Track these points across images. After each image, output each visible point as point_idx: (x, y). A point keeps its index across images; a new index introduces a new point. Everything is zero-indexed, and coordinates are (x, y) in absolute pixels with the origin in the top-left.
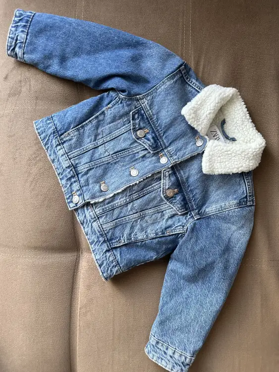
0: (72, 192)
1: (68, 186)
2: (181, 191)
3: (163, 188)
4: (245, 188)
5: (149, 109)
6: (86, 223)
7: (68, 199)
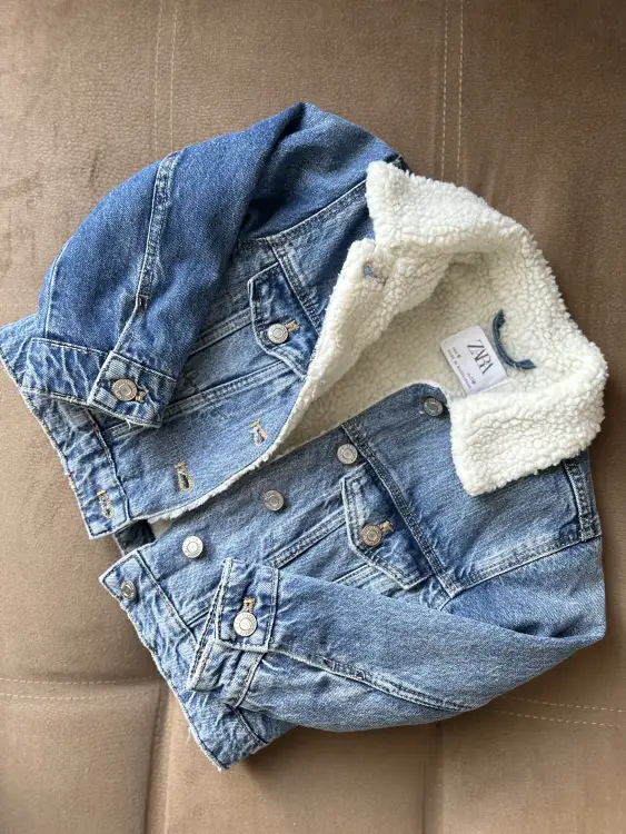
2: (399, 525)
3: (351, 526)
5: (296, 270)
6: (164, 646)
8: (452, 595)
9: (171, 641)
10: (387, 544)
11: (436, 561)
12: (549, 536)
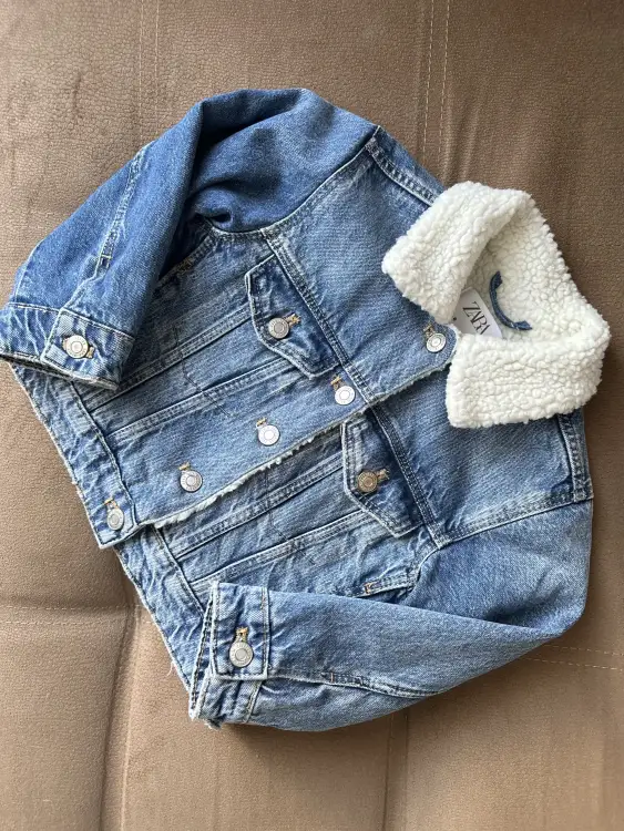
0: (103, 499)
1: (93, 483)
2: (395, 473)
3: (348, 471)
4: (564, 456)
5: (293, 261)
6: (150, 580)
7: (94, 518)
8: (440, 546)
9: (158, 574)
10: (381, 492)
11: (428, 512)
12: (541, 494)
